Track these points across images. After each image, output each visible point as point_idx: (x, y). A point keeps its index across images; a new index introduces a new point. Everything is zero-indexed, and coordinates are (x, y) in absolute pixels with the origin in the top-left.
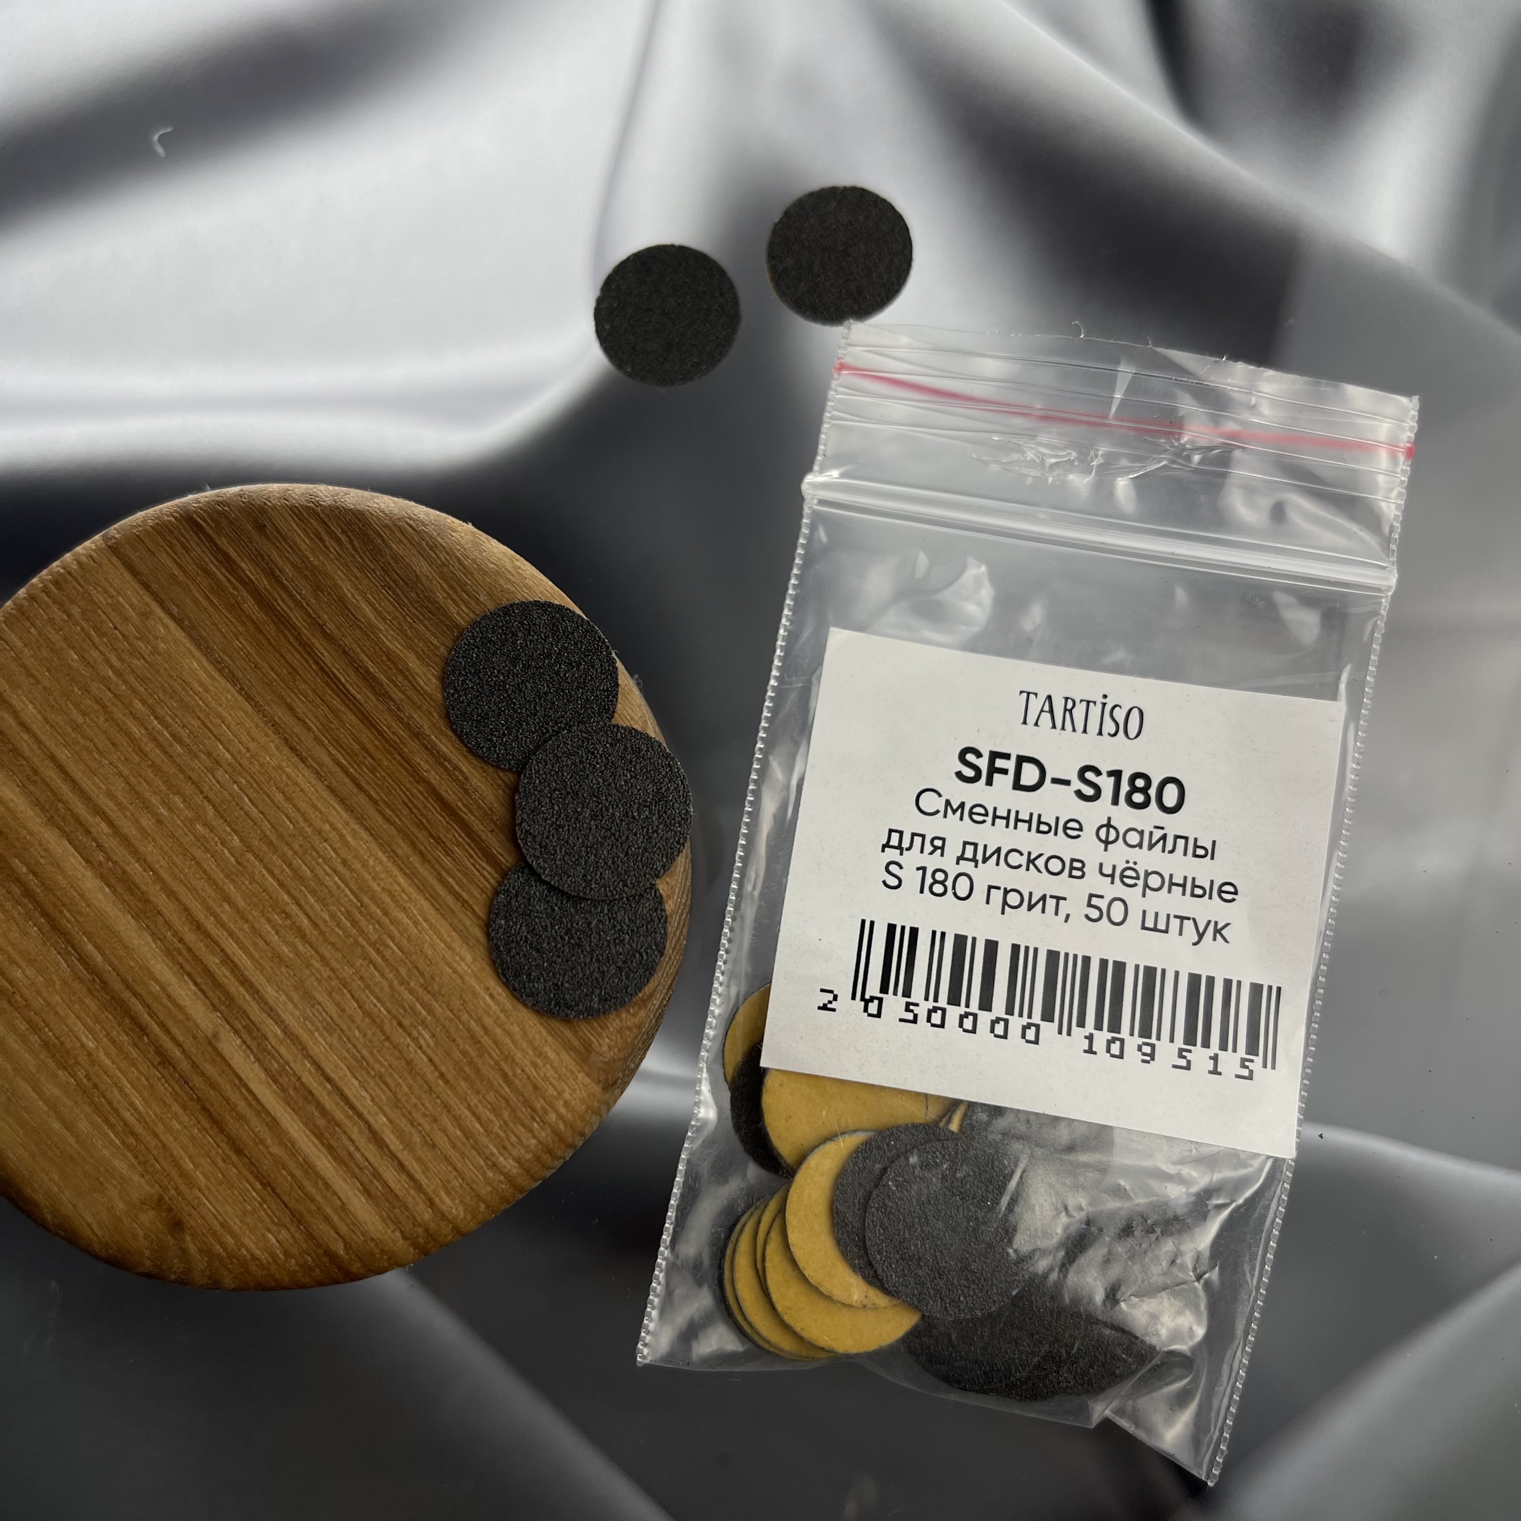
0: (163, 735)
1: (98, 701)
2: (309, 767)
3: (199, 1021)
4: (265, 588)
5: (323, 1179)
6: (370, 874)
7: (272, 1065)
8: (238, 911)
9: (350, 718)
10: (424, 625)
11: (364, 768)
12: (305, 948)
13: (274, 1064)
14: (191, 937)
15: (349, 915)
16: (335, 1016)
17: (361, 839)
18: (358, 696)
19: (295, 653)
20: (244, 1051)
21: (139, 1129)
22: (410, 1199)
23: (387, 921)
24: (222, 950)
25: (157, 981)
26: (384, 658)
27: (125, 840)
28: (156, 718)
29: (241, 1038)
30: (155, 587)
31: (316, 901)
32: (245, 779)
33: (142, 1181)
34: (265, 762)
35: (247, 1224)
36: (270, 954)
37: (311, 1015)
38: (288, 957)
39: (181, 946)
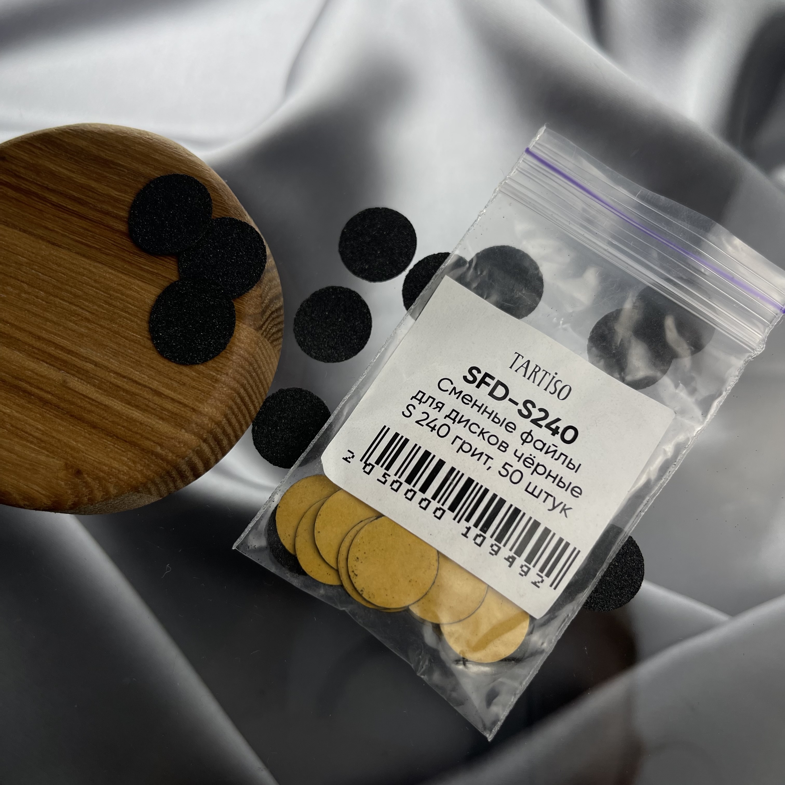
2: (64, 248)
3: (55, 378)
4: (15, 183)
5: (138, 422)
6: (109, 281)
8: (55, 323)
9: (75, 219)
10: (94, 167)
11: (90, 238)
12: (92, 325)
13: (96, 381)
14: (38, 344)
15: (106, 302)
16: (117, 348)
17: (99, 268)
18: (75, 209)
19: (39, 203)
20: (80, 382)
21: (45, 438)
22: (183, 413)
23: (124, 297)
24: (54, 343)
25: (29, 370)
26: (80, 188)
29: (76, 377)
31: (89, 303)
32: (36, 265)
33: (55, 460)
34: (43, 255)
35: (111, 458)
36: (76, 335)
37: (105, 353)
38: (85, 332)
39: (34, 350)
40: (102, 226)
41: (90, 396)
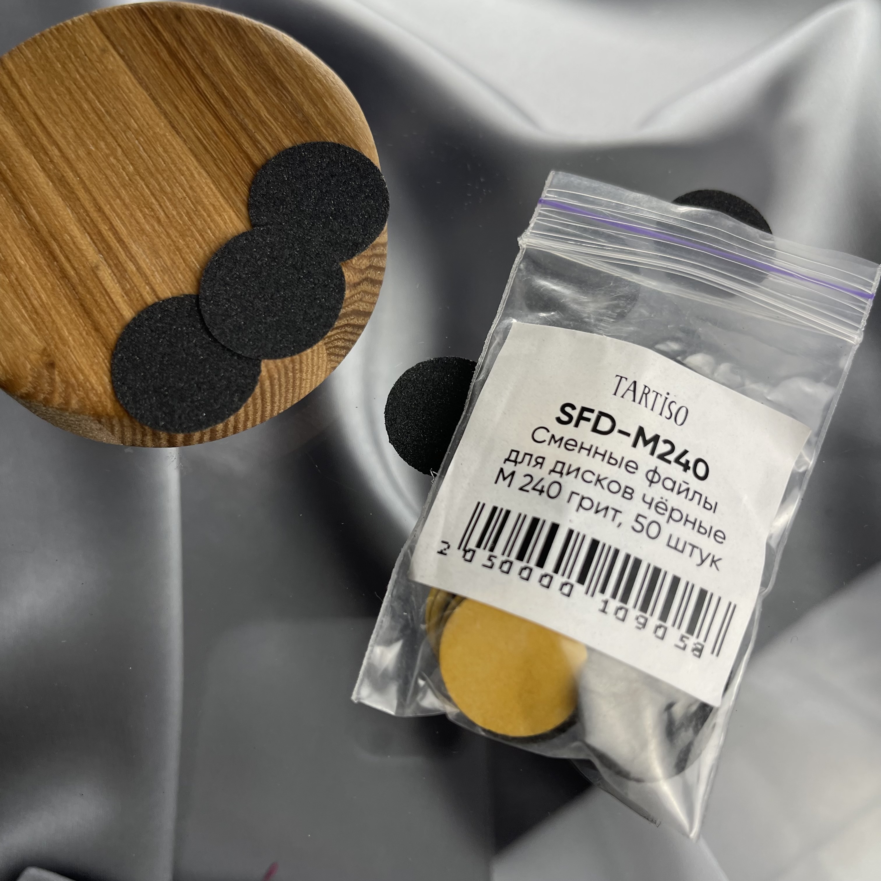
0: (101, 111)
1: (68, 90)
2: (181, 137)
3: (89, 258)
4: (174, 47)
6: (204, 195)
7: (126, 286)
8: (124, 204)
9: (210, 116)
10: (261, 77)
11: (212, 143)
12: (159, 228)
13: (128, 285)
14: (95, 215)
15: (188, 214)
16: (169, 265)
17: (203, 176)
18: (216, 106)
19: (185, 80)
20: (112, 277)
21: (41, 311)
23: (209, 219)
24: (111, 223)
25: (69, 234)
26: (234, 90)
27: (67, 160)
28: (99, 102)
29: (112, 269)
30: (113, 38)
31: (170, 205)
32: (143, 138)
33: (36, 339)
34: (156, 131)
35: (93, 370)
36: (138, 228)
37: (155, 263)
38: (148, 231)
39: (87, 218)
40: (232, 138)
41: (112, 296)
